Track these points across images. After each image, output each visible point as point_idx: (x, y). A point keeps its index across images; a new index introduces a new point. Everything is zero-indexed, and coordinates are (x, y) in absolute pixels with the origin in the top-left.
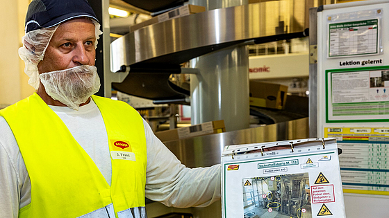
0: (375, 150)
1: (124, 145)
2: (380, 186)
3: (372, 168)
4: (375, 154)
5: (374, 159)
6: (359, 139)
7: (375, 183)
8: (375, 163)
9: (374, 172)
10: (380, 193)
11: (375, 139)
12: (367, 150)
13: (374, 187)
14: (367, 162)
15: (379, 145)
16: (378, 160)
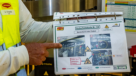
0: (131, 9)
1: (8, 5)
2: (134, 27)
3: (130, 18)
4: (131, 11)
5: (131, 13)
6: (123, 3)
7: (131, 26)
8: (131, 15)
9: (131, 20)
10: (134, 31)
11: (131, 4)
12: (127, 9)
13: (131, 28)
14: (127, 15)
15: (134, 6)
16: (133, 14)
